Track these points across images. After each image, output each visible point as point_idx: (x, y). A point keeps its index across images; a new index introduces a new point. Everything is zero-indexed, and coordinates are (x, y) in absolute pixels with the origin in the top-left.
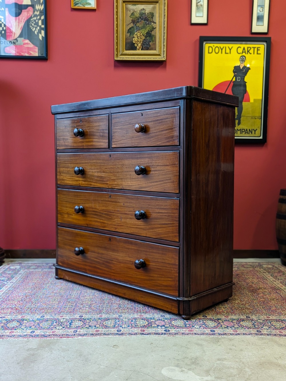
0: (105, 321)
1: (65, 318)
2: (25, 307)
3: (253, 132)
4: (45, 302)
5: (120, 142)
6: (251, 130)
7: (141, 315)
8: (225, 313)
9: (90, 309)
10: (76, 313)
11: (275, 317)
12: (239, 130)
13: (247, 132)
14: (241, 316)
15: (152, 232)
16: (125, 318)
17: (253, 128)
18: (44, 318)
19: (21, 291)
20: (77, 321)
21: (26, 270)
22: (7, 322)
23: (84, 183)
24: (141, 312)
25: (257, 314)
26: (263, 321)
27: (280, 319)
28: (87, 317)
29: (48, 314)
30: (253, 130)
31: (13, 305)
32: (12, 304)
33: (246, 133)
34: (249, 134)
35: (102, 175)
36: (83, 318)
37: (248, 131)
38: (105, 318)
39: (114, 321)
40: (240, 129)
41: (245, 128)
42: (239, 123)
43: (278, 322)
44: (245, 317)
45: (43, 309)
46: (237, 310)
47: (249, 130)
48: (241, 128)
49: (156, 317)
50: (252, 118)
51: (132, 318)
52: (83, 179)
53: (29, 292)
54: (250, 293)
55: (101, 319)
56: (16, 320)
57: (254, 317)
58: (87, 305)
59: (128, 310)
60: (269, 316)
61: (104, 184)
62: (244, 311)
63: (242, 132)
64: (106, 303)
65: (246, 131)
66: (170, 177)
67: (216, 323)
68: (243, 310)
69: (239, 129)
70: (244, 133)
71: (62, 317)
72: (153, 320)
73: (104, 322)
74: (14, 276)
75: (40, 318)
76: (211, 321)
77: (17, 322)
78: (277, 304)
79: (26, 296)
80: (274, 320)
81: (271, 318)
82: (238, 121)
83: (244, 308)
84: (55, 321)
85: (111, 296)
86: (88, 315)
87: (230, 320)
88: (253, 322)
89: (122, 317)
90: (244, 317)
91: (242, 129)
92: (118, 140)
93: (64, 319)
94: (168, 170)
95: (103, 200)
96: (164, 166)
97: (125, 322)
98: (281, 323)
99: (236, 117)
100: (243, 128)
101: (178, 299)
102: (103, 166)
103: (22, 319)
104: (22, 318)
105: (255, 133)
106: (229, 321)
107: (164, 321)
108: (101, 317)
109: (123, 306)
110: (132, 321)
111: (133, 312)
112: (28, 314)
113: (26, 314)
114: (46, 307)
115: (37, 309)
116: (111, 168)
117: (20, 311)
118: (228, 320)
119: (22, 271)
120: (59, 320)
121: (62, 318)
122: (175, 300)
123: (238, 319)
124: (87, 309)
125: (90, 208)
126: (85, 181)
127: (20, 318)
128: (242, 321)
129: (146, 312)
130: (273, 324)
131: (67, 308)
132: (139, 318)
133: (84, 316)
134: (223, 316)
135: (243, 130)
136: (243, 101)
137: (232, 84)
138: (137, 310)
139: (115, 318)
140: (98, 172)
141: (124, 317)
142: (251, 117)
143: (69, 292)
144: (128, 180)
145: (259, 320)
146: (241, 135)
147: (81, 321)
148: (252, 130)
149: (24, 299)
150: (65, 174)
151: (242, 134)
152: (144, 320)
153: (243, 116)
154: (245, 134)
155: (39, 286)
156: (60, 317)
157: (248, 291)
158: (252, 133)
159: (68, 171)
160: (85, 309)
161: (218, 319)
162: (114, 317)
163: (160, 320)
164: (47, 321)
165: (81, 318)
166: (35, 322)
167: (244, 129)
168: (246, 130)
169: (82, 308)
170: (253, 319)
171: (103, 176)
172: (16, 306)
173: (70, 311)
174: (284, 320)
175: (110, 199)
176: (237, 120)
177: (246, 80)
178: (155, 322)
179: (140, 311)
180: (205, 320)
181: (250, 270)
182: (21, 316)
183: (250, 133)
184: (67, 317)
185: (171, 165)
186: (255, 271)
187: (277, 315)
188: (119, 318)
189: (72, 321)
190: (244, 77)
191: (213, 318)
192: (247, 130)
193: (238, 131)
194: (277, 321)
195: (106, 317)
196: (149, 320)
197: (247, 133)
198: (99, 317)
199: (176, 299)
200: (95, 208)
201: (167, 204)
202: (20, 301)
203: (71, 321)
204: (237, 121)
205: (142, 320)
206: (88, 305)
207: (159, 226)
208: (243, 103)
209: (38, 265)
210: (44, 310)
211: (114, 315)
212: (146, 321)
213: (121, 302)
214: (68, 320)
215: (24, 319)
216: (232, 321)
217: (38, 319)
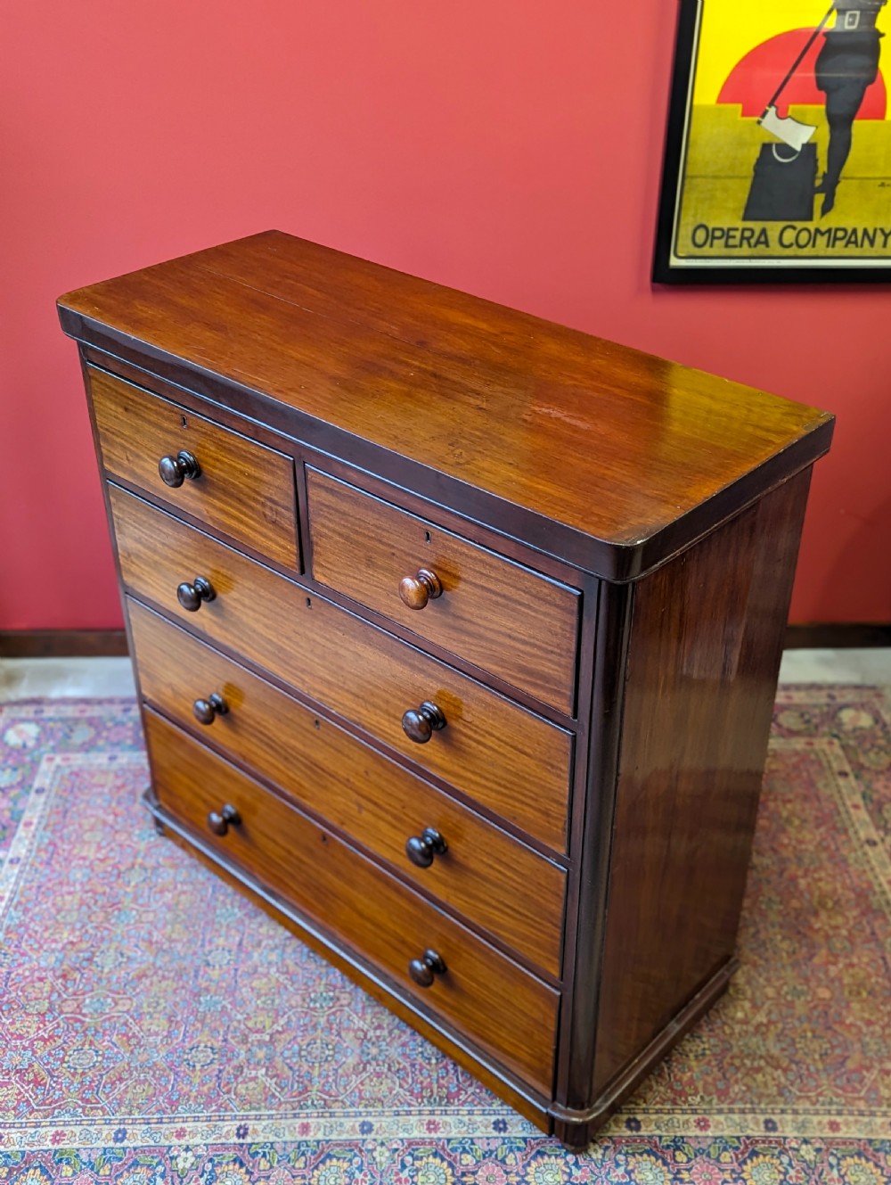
0: (316, 1167)
1: (192, 1142)
2: (63, 1061)
3: (880, 239)
4: (125, 1024)
5: (343, 578)
6: (871, 233)
7: (432, 1118)
8: (698, 1099)
9: (272, 1078)
10: (226, 1110)
11: (856, 1122)
12: (822, 234)
13: (853, 239)
14: (749, 1117)
15: (466, 902)
16: (382, 1144)
17: (879, 226)
18: (125, 1144)
19: (46, 935)
20: (228, 1164)
21: (58, 760)
22: (10, 1173)
23: (218, 630)
24: (432, 1091)
25: (800, 1106)
26: (818, 1150)
27: (870, 1141)
28: (260, 1139)
29: (136, 1116)
30: (879, 233)
31: (25, 1048)
32: (21, 1037)
33: (849, 242)
34: (862, 246)
35: (285, 647)
36: (249, 1140)
37: (860, 234)
38: (318, 1142)
39: (346, 1165)
40: (829, 231)
41: (849, 224)
42: (827, 207)
43: (863, 1160)
44: (762, 1126)
45: (121, 1080)
46: (739, 1075)
47: (865, 232)
48: (834, 225)
49: (478, 1134)
50: (883, 185)
51: (402, 1140)
52: (214, 618)
53: (71, 938)
54: (785, 945)
55: (303, 1154)
56: (35, 1157)
57: (788, 1130)
58: (261, 1044)
59: (391, 1085)
60: (839, 1119)
61: (291, 673)
62: (759, 1077)
63: (836, 239)
64: (323, 1030)
65: (851, 238)
66: (536, 794)
67: (669, 1171)
68: (759, 1070)
69: (823, 229)
70: (844, 242)
71: (180, 1134)
72: (469, 1157)
73: (316, 1172)
74: (20, 806)
75: (111, 1144)
76: (653, 1158)
77: (38, 1171)
78: (869, 1023)
79: (64, 976)
80: (851, 1144)
81: (843, 1133)
82: (826, 198)
83: (761, 1057)
84: (160, 1169)
85: (338, 973)
86: (264, 1123)
87: (712, 1150)
88: (785, 1159)
89: (373, 1135)
90: (757, 1123)
91: (837, 230)
92: (335, 569)
93: (187, 1149)
94: (528, 770)
95: (291, 720)
96: (512, 746)
97: (381, 1176)
98: (871, 1164)
99: (818, 182)
100: (842, 225)
101: (550, 1111)
102: (283, 617)
103: (56, 1151)
104: (56, 1146)
105: (885, 245)
106: (708, 1155)
107: (503, 1161)
108: (304, 1138)
109: (374, 1051)
110: (404, 1166)
111: (409, 1098)
112: (74, 1115)
113: (67, 1118)
114: (129, 1064)
115: (101, 1076)
116: (314, 641)
117: (49, 1090)
118: (704, 1146)
119: (44, 766)
120: (172, 1158)
121: (183, 1142)
122: (541, 1111)
123: (738, 1138)
124: (259, 1075)
125: (249, 716)
126: (220, 626)
127: (51, 1146)
128: (750, 1157)
129: (450, 1098)
130: (846, 1174)
131: (198, 1067)
132: (423, 1142)
133: (251, 1124)
134: (693, 1118)
135: (840, 234)
136: (858, 115)
137: (820, 42)
138: (421, 1083)
139: (351, 1146)
140: (267, 626)
141: (380, 1138)
142: (879, 182)
143: (203, 946)
144: (378, 712)
145: (804, 1147)
146: (830, 252)
147: (242, 1165)
148: (875, 231)
149: (60, 995)
150: (145, 564)
151: (833, 246)
152: (443, 1160)
153: (846, 178)
154: (846, 246)
155: (104, 893)
156: (175, 1141)
157: (781, 926)
158: (872, 243)
159: (156, 562)
160: (254, 1073)
161: (677, 1144)
162: (344, 1137)
163: (492, 1152)
164: (136, 1164)
165: (241, 1141)
166: (97, 1173)
167: (845, 230)
168: (850, 232)
169: (245, 1070)
170: (785, 1138)
171: (285, 650)
172: (34, 1053)
173: (205, 1089)
174: (883, 1141)
175: (314, 730)
176: (821, 192)
177: (881, 24)
178: (474, 1173)
179: (431, 1083)
180: (633, 1154)
181: (796, 753)
182: (54, 1129)
183: (866, 243)
184: (197, 1140)
185: (541, 760)
186: (812, 762)
187: (862, 1105)
188: (364, 1140)
189: (213, 1171)
190: (877, 10)
191: (660, 1137)
192: (854, 231)
193: (819, 236)
194: (859, 1155)
195: (320, 1136)
196: (455, 1160)
197: (856, 242)
198: (300, 1138)
199: (544, 1110)
200: (265, 727)
201: (521, 860)
202: (44, 1015)
203: (210, 1165)
204: (819, 199)
205: (435, 1155)
206: (265, 1043)
207: (494, 903)
208: (856, 123)
209: (95, 711)
210: (123, 1087)
211: (348, 1123)
212: (445, 1164)
213: (369, 1017)
214: (200, 1157)
215: (62, 1152)
216: (718, 1160)
217: (105, 1149)
